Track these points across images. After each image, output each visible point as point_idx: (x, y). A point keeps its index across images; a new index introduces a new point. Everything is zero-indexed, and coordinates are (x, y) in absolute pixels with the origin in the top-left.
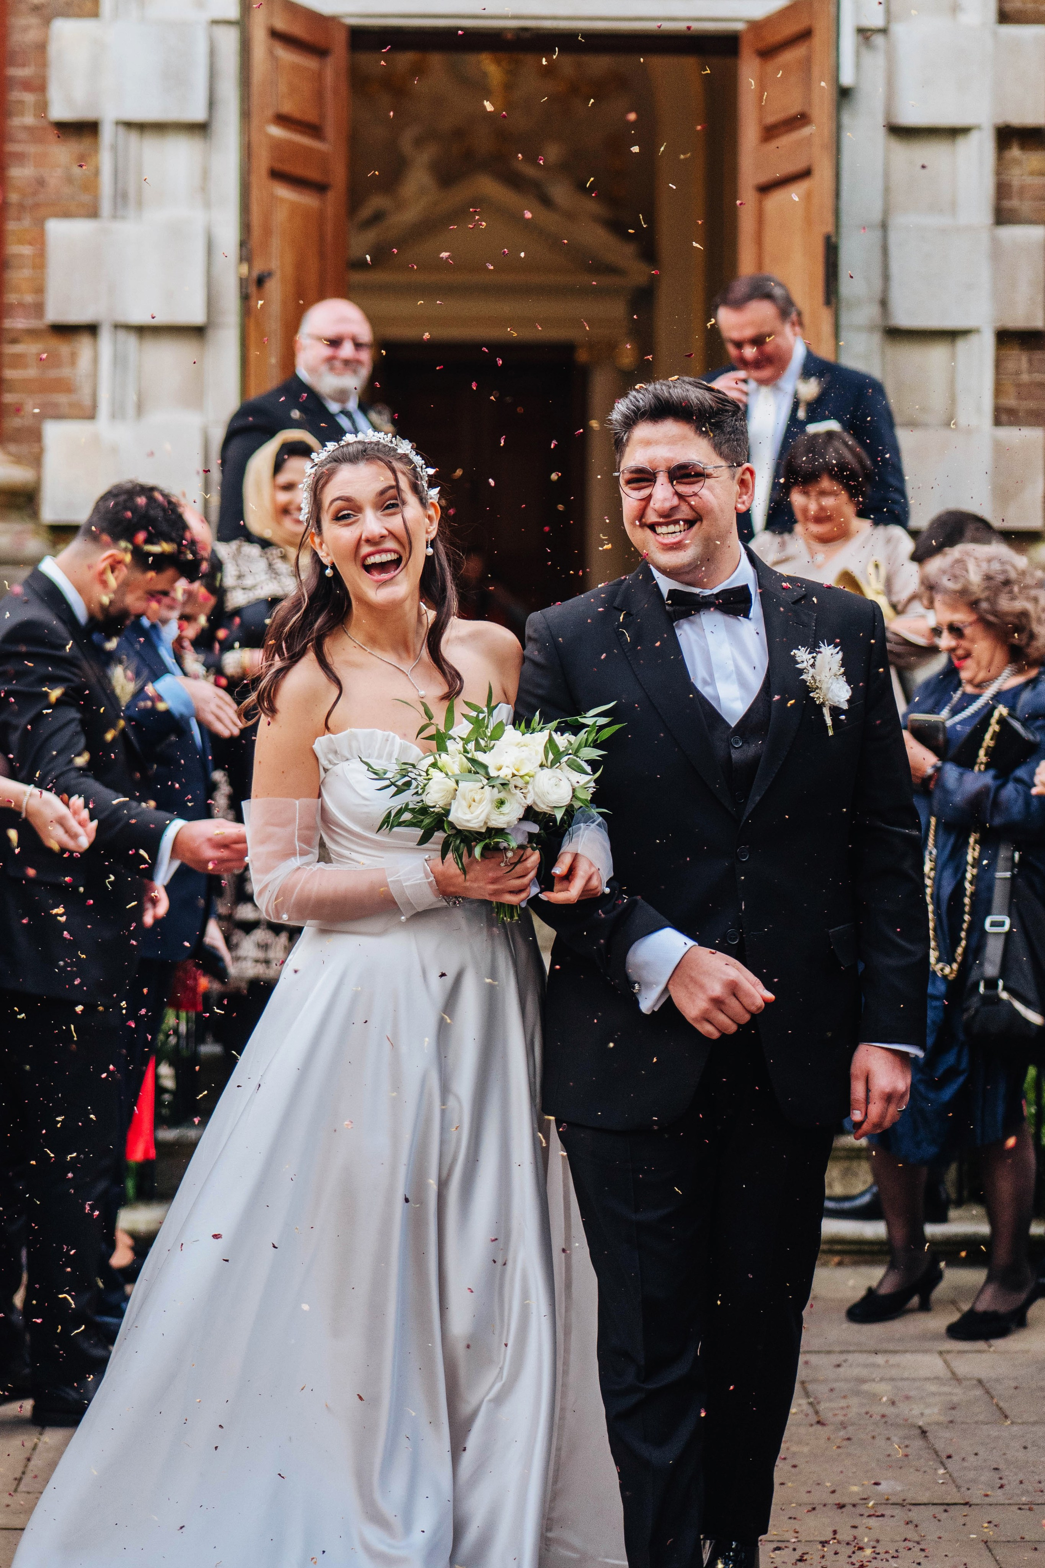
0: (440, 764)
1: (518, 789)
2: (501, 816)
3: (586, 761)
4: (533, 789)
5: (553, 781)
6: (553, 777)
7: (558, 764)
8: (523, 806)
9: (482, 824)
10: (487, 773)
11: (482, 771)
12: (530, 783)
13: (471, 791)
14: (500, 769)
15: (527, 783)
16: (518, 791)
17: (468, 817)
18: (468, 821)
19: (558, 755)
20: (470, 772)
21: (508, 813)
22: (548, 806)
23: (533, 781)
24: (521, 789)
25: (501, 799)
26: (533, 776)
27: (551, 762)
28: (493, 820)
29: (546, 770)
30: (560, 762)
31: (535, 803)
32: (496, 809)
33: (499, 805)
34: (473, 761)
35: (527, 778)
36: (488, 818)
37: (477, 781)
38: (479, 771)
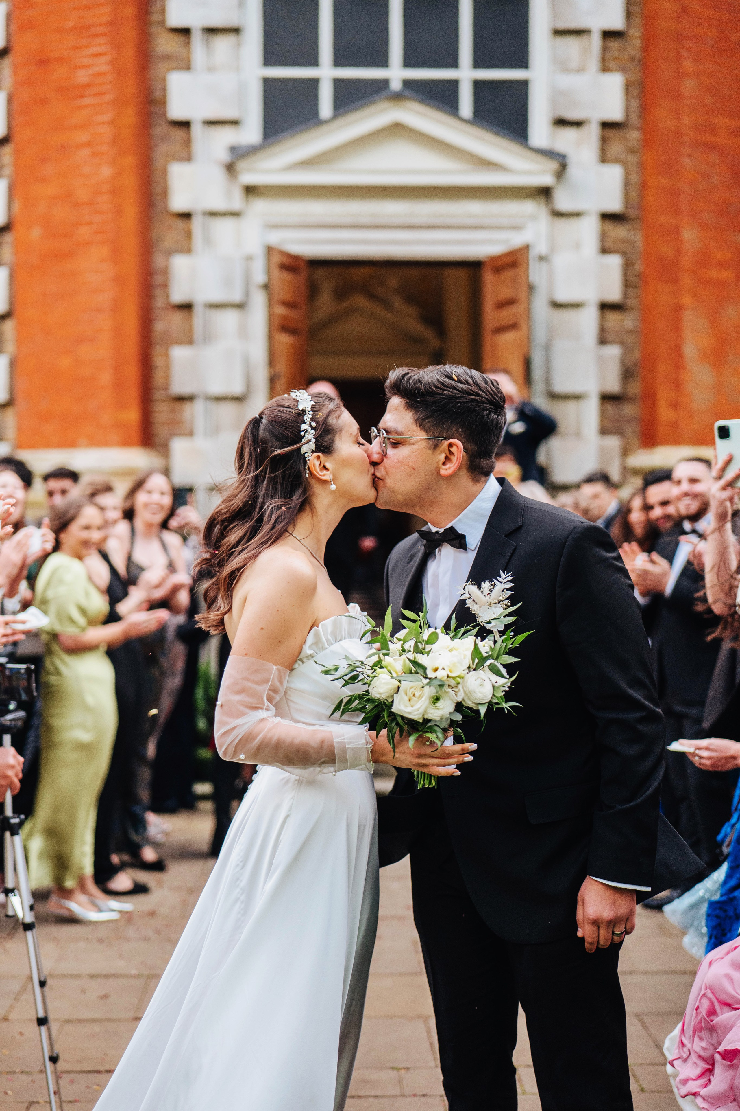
0: (384, 664)
1: (451, 687)
2: (436, 711)
3: (503, 665)
4: (463, 688)
5: (479, 681)
6: (479, 678)
7: (482, 667)
8: (454, 702)
9: (421, 716)
10: (425, 673)
11: (421, 671)
12: (460, 683)
13: (412, 688)
14: (436, 670)
15: (458, 683)
16: (450, 690)
17: (409, 709)
18: (409, 713)
19: (483, 660)
20: (411, 673)
21: (442, 709)
22: (473, 703)
23: (463, 681)
24: (452, 688)
25: (437, 696)
26: (463, 678)
27: (476, 665)
28: (429, 713)
29: (472, 673)
30: (483, 666)
31: (463, 700)
32: (432, 704)
33: (435, 701)
34: (415, 663)
35: (458, 679)
36: (425, 711)
37: (418, 681)
38: (419, 671)
